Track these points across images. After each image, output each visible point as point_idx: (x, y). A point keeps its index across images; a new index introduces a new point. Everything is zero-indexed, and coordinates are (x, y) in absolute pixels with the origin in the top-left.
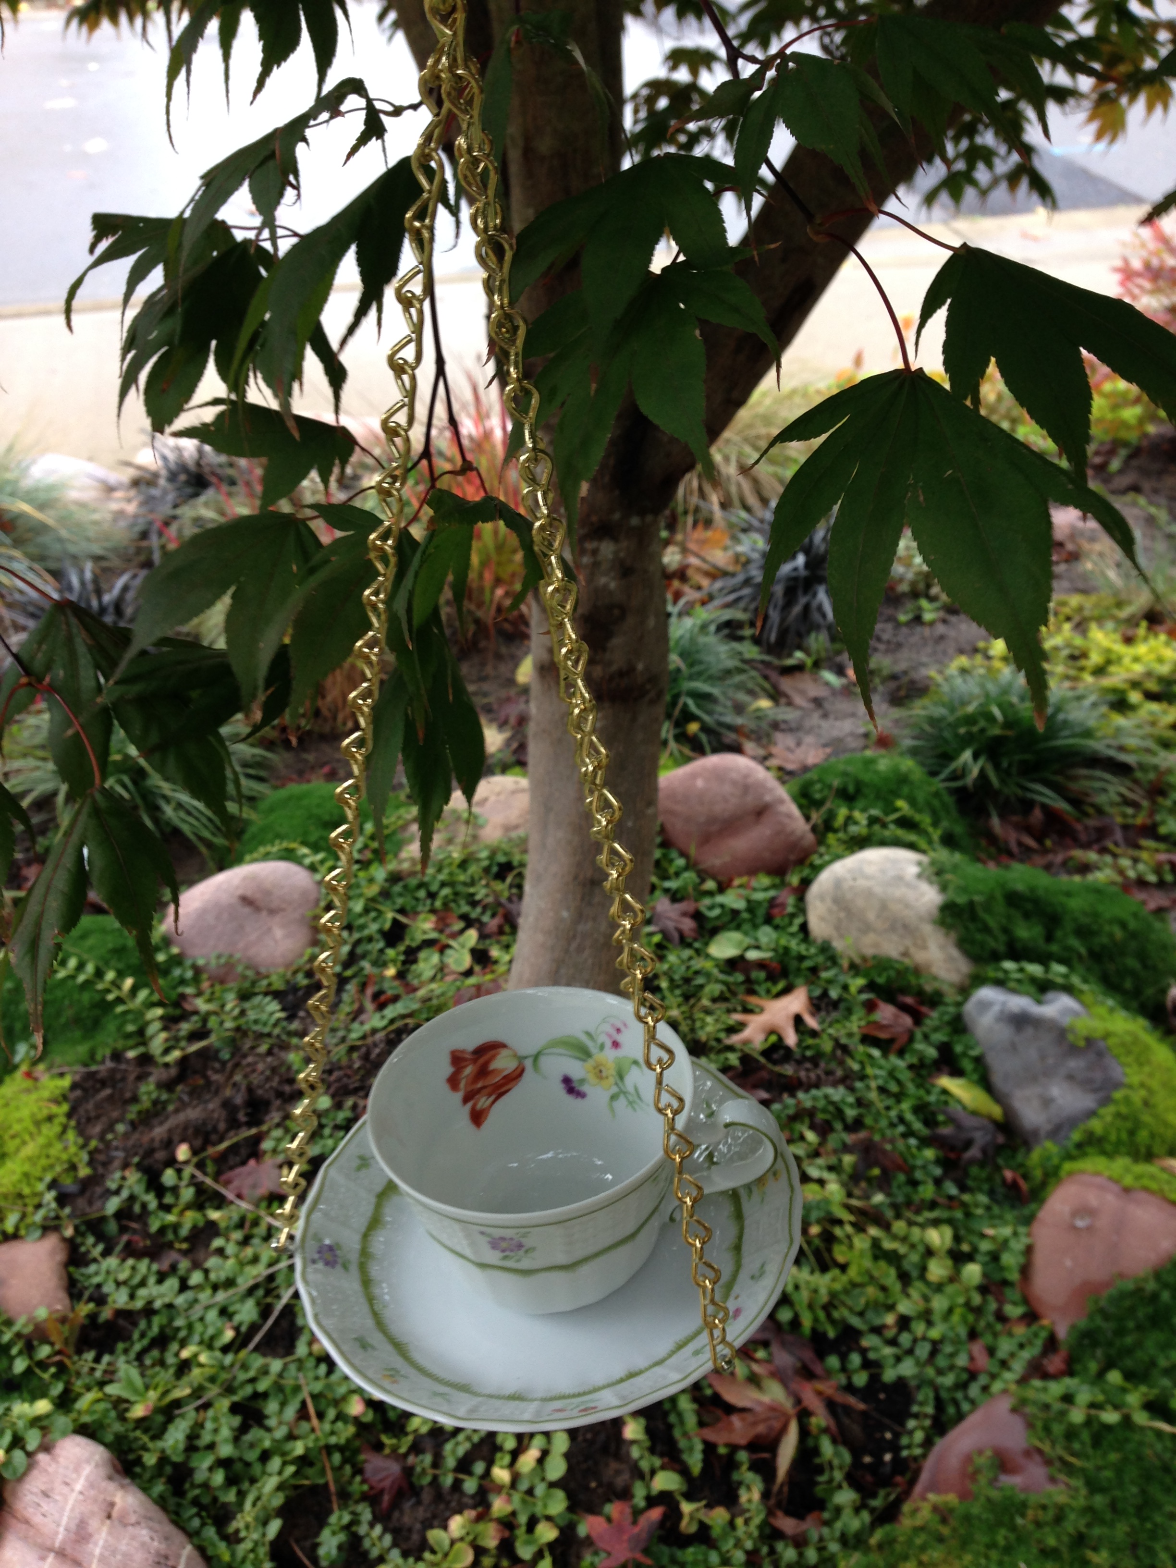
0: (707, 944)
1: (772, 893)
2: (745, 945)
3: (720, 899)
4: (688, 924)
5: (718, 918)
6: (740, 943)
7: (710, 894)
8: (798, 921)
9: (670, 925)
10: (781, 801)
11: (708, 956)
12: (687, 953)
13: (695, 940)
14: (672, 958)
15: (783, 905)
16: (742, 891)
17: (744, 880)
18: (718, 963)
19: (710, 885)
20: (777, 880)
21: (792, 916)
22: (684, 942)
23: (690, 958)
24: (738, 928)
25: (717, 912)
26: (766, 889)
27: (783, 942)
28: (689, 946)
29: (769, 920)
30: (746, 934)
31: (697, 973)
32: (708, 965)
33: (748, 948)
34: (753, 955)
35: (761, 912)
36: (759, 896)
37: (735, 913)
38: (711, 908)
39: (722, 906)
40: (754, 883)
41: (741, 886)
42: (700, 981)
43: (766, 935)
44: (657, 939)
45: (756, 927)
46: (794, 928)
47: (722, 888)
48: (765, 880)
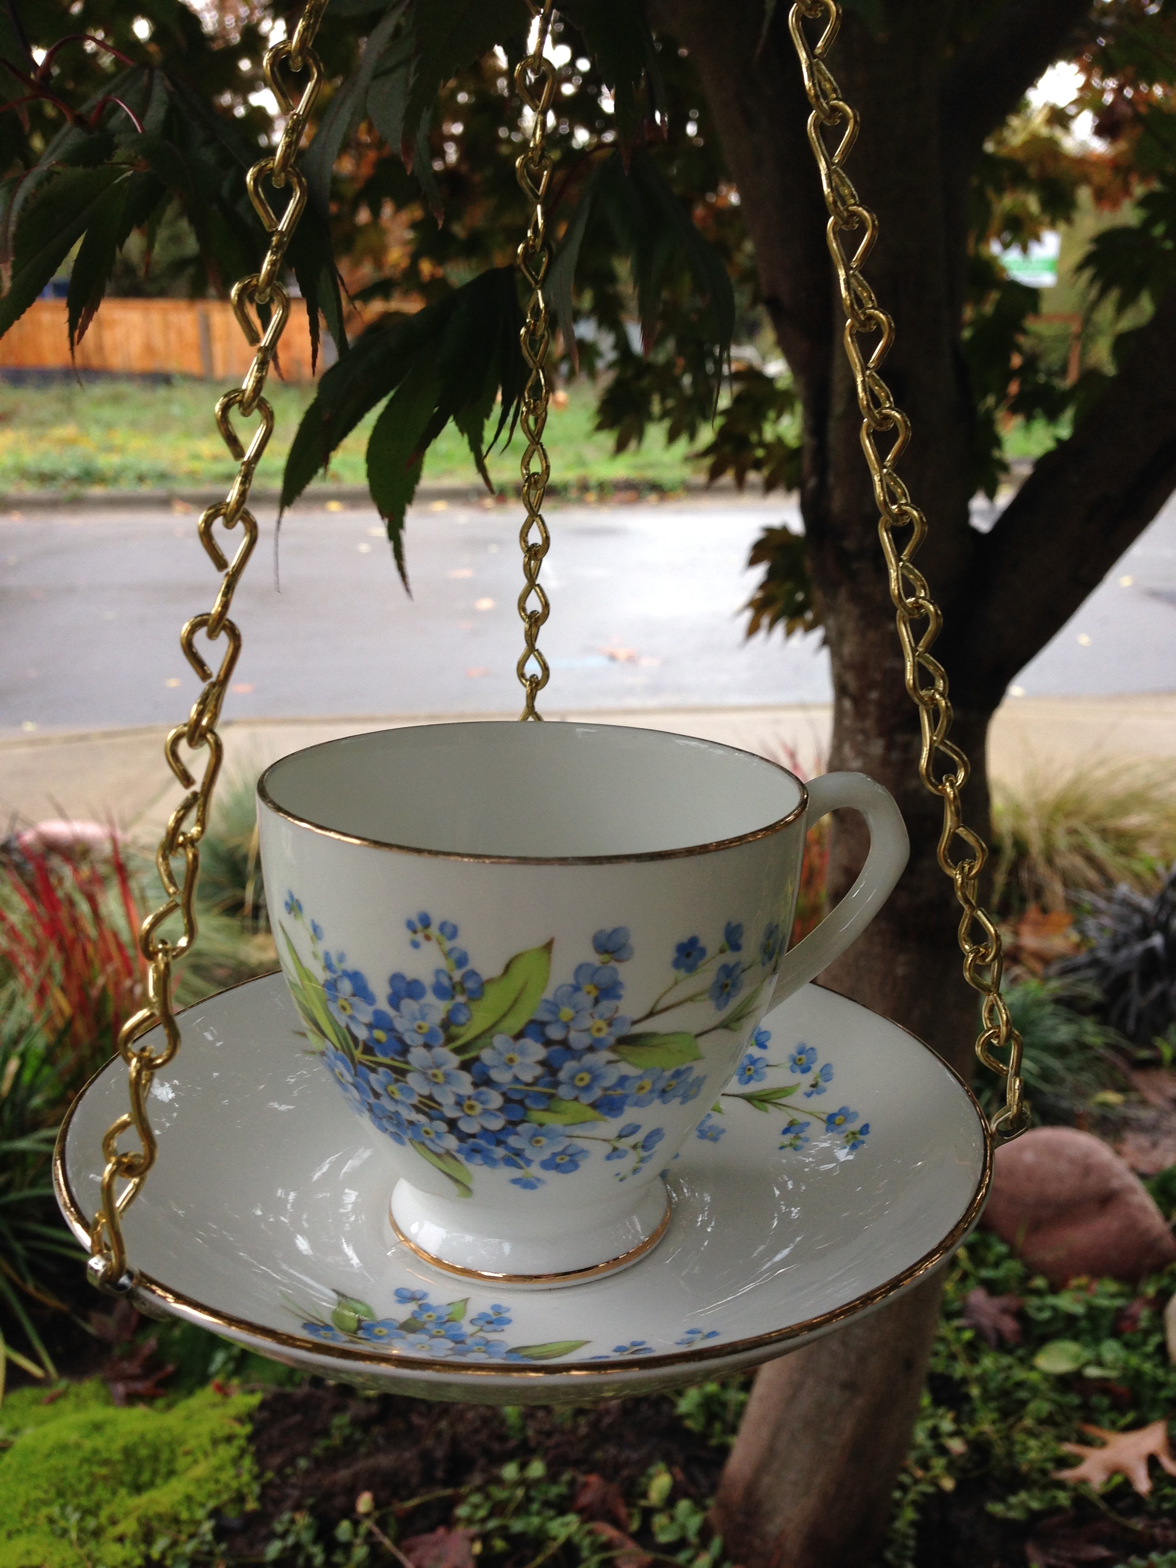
0: (1033, 1353)
1: (1118, 1302)
2: (1082, 1360)
3: (1051, 1300)
4: (1009, 1325)
5: (1048, 1322)
6: (1076, 1358)
7: (1038, 1292)
8: (1155, 1339)
9: (986, 1322)
10: (1133, 1190)
11: (1032, 1368)
12: (1006, 1360)
13: (1018, 1346)
14: (988, 1362)
15: (1135, 1319)
16: (1083, 1295)
17: (1083, 1280)
18: (1046, 1376)
19: (1039, 1282)
20: (1126, 1289)
21: (1147, 1333)
22: (1002, 1346)
23: (1010, 1367)
24: (1075, 1338)
25: (1046, 1315)
26: (1113, 1296)
27: (1134, 1361)
28: (1010, 1352)
29: (1116, 1333)
30: (1086, 1345)
31: (1020, 1385)
32: (1034, 1376)
33: (1088, 1364)
34: (1093, 1372)
35: (1106, 1322)
36: (1104, 1302)
37: (1071, 1319)
38: (1040, 1309)
39: (1054, 1309)
40: (1097, 1287)
41: (1080, 1288)
42: (1023, 1394)
43: (1111, 1350)
44: (968, 1335)
45: (1097, 1341)
46: (1150, 1348)
47: (1055, 1289)
48: (1111, 1286)
